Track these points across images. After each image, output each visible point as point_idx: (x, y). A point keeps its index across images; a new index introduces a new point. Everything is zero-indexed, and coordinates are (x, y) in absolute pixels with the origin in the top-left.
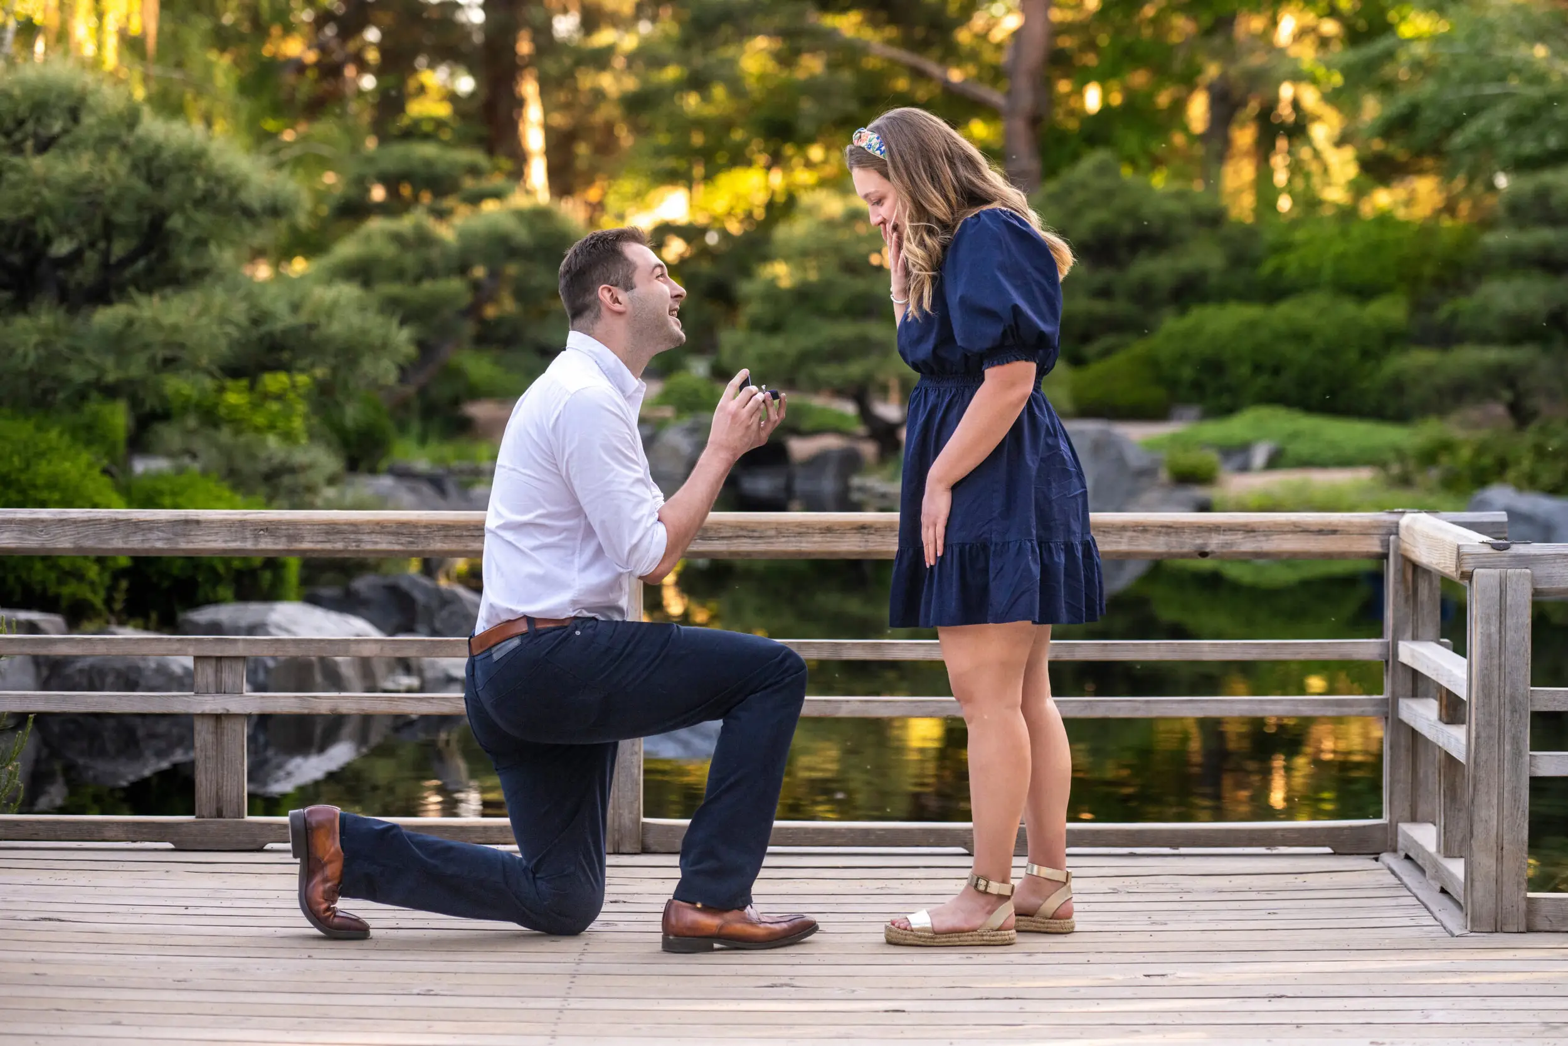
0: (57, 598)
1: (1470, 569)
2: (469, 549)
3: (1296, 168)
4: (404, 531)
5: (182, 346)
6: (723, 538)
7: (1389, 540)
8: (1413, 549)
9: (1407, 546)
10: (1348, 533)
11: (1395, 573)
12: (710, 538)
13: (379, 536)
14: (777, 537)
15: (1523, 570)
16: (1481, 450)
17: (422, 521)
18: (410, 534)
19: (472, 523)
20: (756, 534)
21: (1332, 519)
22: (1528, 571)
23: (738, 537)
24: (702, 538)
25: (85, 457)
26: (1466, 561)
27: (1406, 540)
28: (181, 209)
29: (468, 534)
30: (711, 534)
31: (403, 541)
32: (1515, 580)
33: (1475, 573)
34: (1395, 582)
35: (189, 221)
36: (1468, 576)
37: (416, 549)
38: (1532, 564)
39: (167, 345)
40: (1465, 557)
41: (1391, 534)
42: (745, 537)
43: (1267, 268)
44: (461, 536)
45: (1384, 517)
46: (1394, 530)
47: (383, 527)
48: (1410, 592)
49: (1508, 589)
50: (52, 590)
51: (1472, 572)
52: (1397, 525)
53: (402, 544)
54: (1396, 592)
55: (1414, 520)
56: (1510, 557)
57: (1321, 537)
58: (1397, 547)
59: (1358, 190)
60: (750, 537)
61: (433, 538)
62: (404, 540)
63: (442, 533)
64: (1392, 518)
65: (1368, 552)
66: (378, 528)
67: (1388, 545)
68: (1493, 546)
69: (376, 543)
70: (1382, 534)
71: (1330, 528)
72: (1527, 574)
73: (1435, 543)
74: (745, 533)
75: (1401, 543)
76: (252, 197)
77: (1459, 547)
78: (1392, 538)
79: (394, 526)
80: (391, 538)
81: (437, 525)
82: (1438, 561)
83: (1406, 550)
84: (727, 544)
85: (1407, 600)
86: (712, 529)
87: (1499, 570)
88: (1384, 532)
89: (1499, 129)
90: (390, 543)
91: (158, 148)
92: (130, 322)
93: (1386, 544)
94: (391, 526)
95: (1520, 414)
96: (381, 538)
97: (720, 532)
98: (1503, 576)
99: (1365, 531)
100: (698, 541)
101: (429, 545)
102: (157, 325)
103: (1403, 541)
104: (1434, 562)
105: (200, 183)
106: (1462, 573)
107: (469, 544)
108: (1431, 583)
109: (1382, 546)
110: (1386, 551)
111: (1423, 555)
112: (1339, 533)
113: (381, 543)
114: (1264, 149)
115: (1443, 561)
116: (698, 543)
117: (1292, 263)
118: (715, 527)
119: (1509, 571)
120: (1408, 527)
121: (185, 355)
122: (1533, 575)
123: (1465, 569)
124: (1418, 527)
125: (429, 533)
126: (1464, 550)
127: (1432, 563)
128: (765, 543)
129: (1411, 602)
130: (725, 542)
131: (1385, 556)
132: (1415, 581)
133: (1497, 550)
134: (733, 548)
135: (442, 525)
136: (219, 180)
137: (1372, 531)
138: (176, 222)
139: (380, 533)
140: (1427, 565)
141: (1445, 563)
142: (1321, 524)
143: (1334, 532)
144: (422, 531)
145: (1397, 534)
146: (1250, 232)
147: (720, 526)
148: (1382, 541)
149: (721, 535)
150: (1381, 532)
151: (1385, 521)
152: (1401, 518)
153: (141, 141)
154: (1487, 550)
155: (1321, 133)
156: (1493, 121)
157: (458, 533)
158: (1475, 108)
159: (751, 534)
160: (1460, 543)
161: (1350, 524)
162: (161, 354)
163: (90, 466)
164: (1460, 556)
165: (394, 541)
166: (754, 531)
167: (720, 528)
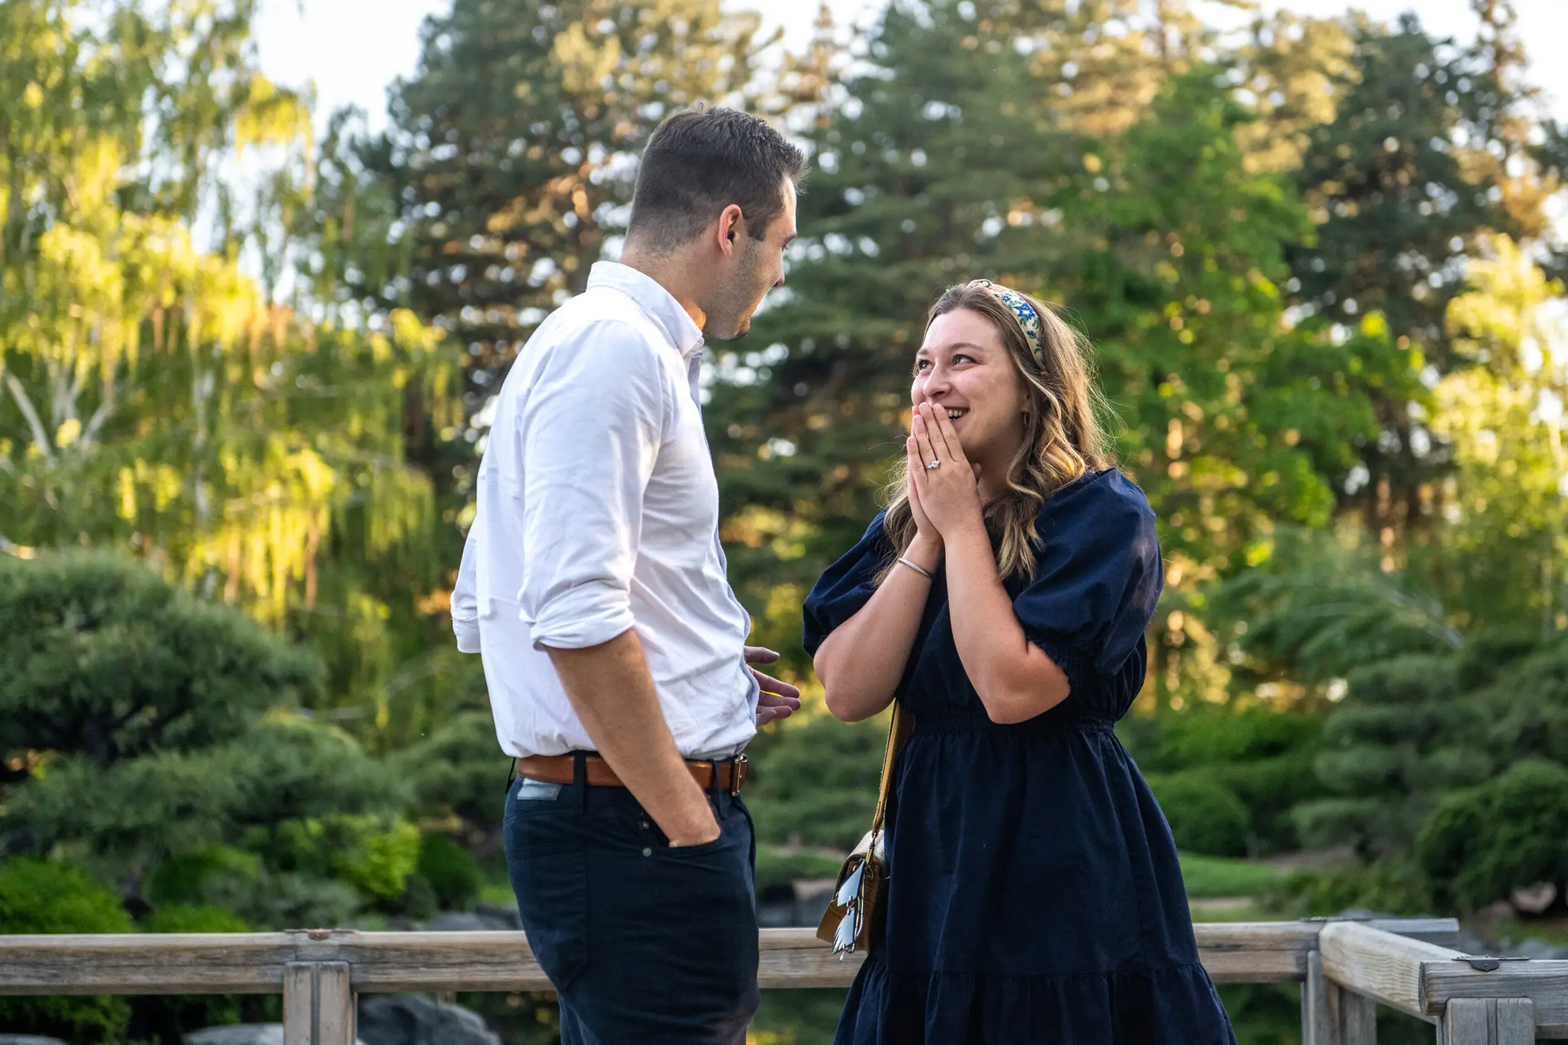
0: (71, 1024)
1: (1442, 1000)
2: (128, 982)
3: (1184, 677)
4: (46, 961)
5: (194, 795)
6: (453, 965)
7: (1306, 957)
8: (1341, 968)
9: (1332, 965)
10: (1254, 949)
11: (1317, 1000)
12: (437, 966)
13: (13, 968)
14: (522, 962)
15: (1521, 1000)
16: (1337, 882)
17: (68, 948)
18: (53, 965)
19: (133, 950)
20: (496, 959)
21: (1232, 930)
22: (1528, 1001)
23: (472, 963)
24: (427, 965)
25: (100, 896)
26: (1435, 987)
27: (1331, 957)
28: (204, 675)
29: (126, 963)
30: (438, 959)
31: (42, 974)
32: (1509, 1015)
33: (1449, 1006)
34: (1317, 1012)
35: (209, 687)
36: (1440, 1010)
37: (60, 983)
38: (1533, 990)
39: (182, 793)
40: (1434, 981)
41: (1309, 949)
42: (481, 963)
43: (1165, 749)
44: (117, 967)
45: (1298, 927)
46: (1313, 944)
47: (18, 956)
48: (1337, 1025)
49: (1500, 1028)
50: (66, 1015)
51: (1446, 1004)
52: (1317, 937)
53: (42, 978)
54: (1319, 1026)
55: (1341, 931)
56: (1500, 980)
57: (1220, 954)
58: (1319, 966)
59: (1233, 691)
60: (487, 963)
61: (83, 971)
62: (44, 972)
63: (95, 963)
64: (1310, 928)
65: (1279, 973)
66: (11, 957)
67: (1306, 964)
68: (1474, 965)
69: (10, 977)
70: (1297, 950)
71: (1232, 943)
72: (1525, 1006)
73: (1374, 961)
74: (481, 958)
75: (1323, 960)
76: (274, 666)
77: (1423, 967)
78: (1311, 954)
79: (33, 954)
80: (28, 970)
81: (88, 952)
82: (1381, 986)
83: (1331, 970)
84: (459, 973)
85: (1333, 1033)
86: (439, 953)
87: (1484, 1000)
88: (1300, 946)
89: (1340, 640)
90: (28, 976)
91: (184, 624)
92: (149, 774)
93: (1303, 962)
94: (28, 956)
95: (1365, 852)
96: (15, 970)
97: (449, 957)
98: (1492, 1008)
99: (1275, 946)
100: (422, 969)
101: (77, 977)
102: (173, 776)
103: (1327, 959)
104: (1375, 986)
105: (220, 653)
106: (1431, 1005)
107: (127, 977)
108: (1363, 1014)
109: (1298, 965)
110: (1304, 971)
111: (1356, 977)
112: (1242, 948)
113: (16, 977)
114: (1162, 664)
115: (1389, 986)
116: (422, 972)
117: (1184, 745)
118: (445, 950)
119: (1500, 1001)
120: (1332, 940)
121: (197, 804)
122: (1534, 1005)
123: (1434, 999)
124: (1347, 939)
125: (76, 962)
126: (1431, 971)
127: (1372, 989)
128: (507, 970)
129: (1338, 1035)
130: (457, 970)
131: (1302, 978)
132: (1342, 1009)
133: (1483, 970)
134: (467, 978)
135: (95, 952)
136: (240, 651)
137: (1285, 946)
138: (198, 687)
139: (15, 964)
140: (1365, 991)
141: (1393, 989)
142: (1218, 938)
143: (1236, 947)
144: (69, 960)
145: (1317, 948)
146: (1151, 725)
147: (451, 950)
148: (1298, 959)
149: (450, 961)
150: (1296, 947)
151: (1301, 933)
152: (1322, 928)
153: (172, 618)
154: (1466, 970)
155: (1205, 657)
156: (1334, 633)
157: (112, 962)
158: (1319, 625)
159: (489, 959)
160: (1425, 961)
161: (1256, 937)
162: (176, 801)
163: (107, 902)
164: (1425, 979)
165: (32, 974)
166: (493, 955)
167: (449, 953)
